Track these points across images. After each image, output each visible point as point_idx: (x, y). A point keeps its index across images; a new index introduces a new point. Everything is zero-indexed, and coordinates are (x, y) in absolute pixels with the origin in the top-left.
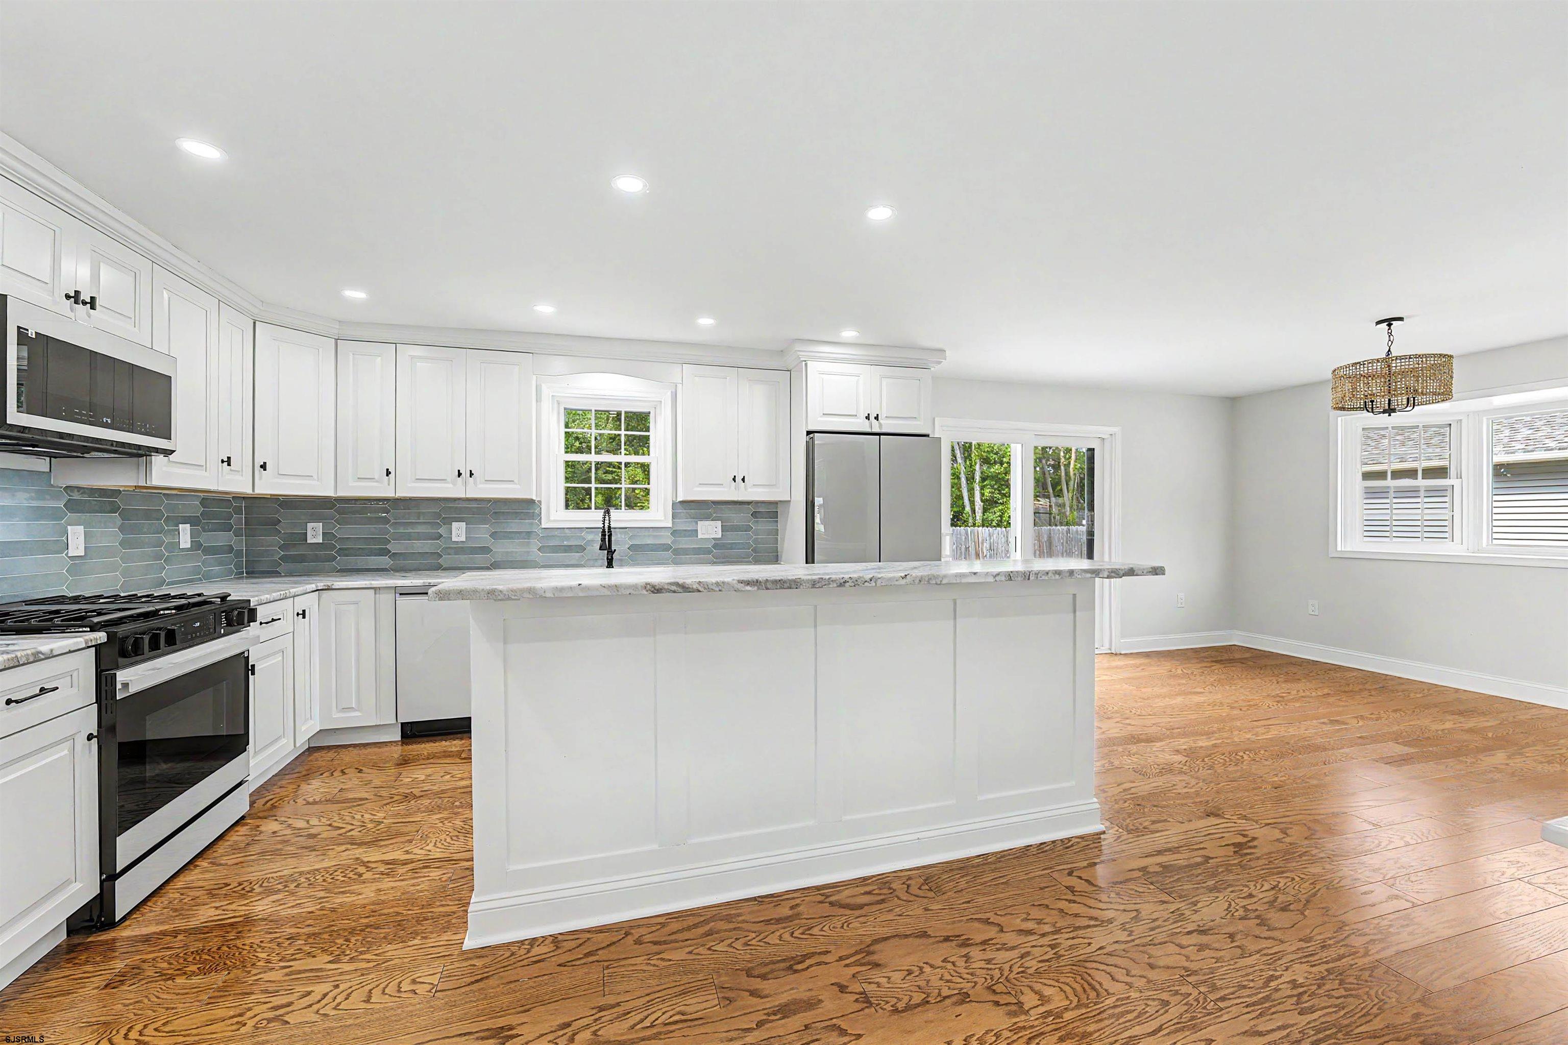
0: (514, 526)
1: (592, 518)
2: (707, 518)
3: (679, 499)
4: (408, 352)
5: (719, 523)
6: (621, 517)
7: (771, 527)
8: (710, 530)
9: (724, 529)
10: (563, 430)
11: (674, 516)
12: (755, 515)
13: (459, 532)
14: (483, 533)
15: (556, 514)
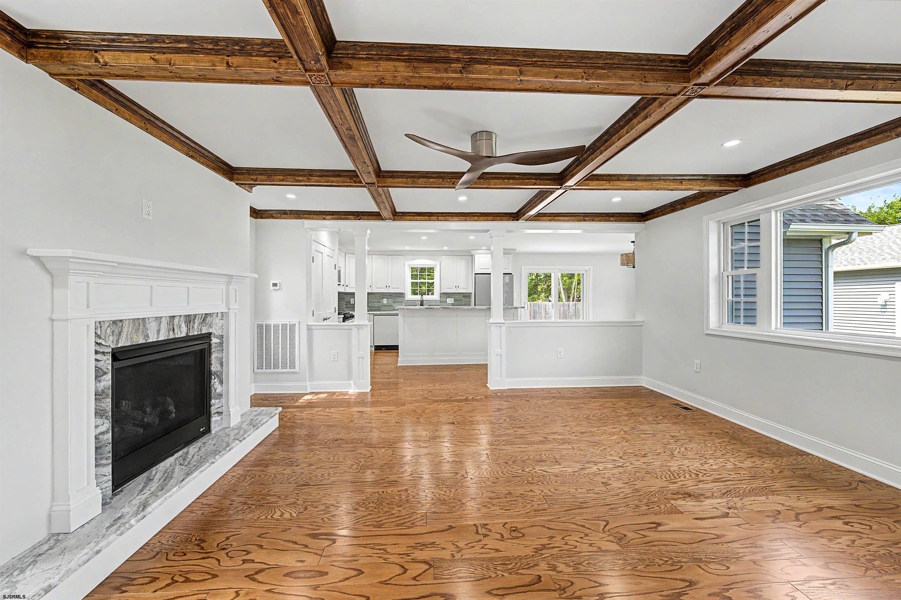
0: (399, 299)
1: (418, 297)
2: (449, 297)
3: (442, 292)
4: (374, 256)
5: (453, 299)
6: (425, 297)
7: (468, 300)
8: (450, 301)
9: (455, 300)
10: (411, 273)
11: (440, 297)
12: (464, 296)
13: (385, 301)
14: (391, 301)
15: (409, 296)
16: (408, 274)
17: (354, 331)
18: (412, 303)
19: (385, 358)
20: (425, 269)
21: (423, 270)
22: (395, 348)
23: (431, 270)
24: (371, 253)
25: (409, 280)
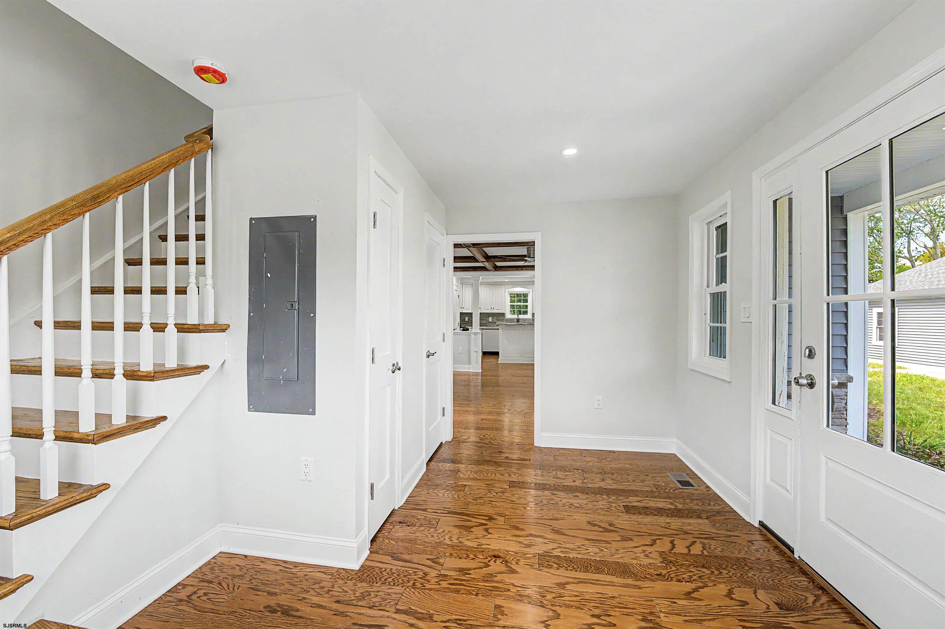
0: (501, 318)
1: (516, 316)
6: (521, 317)
10: (510, 298)
11: (532, 316)
13: (491, 319)
14: (495, 319)
15: (509, 316)
16: (508, 299)
17: (473, 336)
18: (511, 320)
19: (491, 360)
20: (521, 294)
21: (518, 295)
22: (497, 354)
23: (526, 295)
24: (482, 283)
25: (508, 303)
